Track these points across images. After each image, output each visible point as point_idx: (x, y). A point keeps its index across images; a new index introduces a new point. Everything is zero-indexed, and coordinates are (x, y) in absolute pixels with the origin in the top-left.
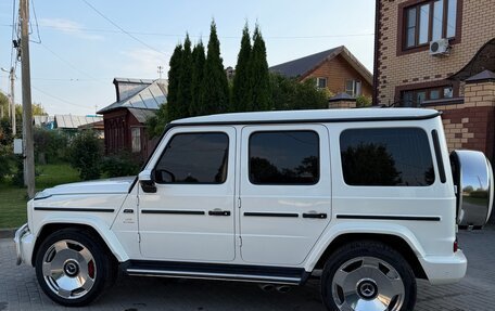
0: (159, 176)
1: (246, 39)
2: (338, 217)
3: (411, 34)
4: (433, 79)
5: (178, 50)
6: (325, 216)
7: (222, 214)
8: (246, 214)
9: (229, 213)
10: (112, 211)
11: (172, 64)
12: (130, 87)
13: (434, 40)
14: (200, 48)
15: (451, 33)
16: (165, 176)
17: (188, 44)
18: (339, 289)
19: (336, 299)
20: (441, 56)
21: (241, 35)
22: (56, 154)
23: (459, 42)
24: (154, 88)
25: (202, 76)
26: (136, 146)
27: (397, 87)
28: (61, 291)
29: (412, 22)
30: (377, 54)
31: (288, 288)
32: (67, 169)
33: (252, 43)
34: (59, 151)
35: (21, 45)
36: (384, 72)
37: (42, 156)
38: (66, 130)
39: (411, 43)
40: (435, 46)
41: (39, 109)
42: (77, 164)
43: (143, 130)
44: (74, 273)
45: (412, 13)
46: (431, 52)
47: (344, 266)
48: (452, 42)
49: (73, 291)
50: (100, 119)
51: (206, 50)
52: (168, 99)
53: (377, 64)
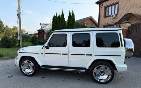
0: (50, 45)
1: (70, 13)
2: (95, 55)
3: (107, 13)
4: (112, 23)
5: (54, 16)
6: (92, 55)
7: (66, 54)
8: (71, 54)
9: (67, 54)
10: (38, 53)
11: (53, 19)
12: (44, 25)
13: (112, 14)
14: (59, 16)
15: (116, 13)
16: (51, 45)
17: (56, 15)
18: (95, 73)
19: (94, 75)
20: (114, 18)
21: (69, 13)
22: (28, 40)
23: (118, 15)
24: (49, 25)
25: (60, 22)
26: (45, 38)
27: (103, 25)
28: (26, 72)
29: (107, 11)
30: (99, 18)
31: (82, 73)
32: (30, 43)
33: (71, 14)
34: (28, 39)
35: (19, 15)
36: (101, 22)
37: (25, 40)
38: (30, 35)
39: (107, 15)
40: (112, 16)
41: (24, 30)
42: (32, 42)
43: (47, 35)
44: (29, 68)
45: (107, 8)
46: (111, 17)
47: (96, 67)
48: (116, 15)
49: (29, 73)
50: (37, 32)
51: (61, 16)
52: (52, 27)
53: (99, 20)
